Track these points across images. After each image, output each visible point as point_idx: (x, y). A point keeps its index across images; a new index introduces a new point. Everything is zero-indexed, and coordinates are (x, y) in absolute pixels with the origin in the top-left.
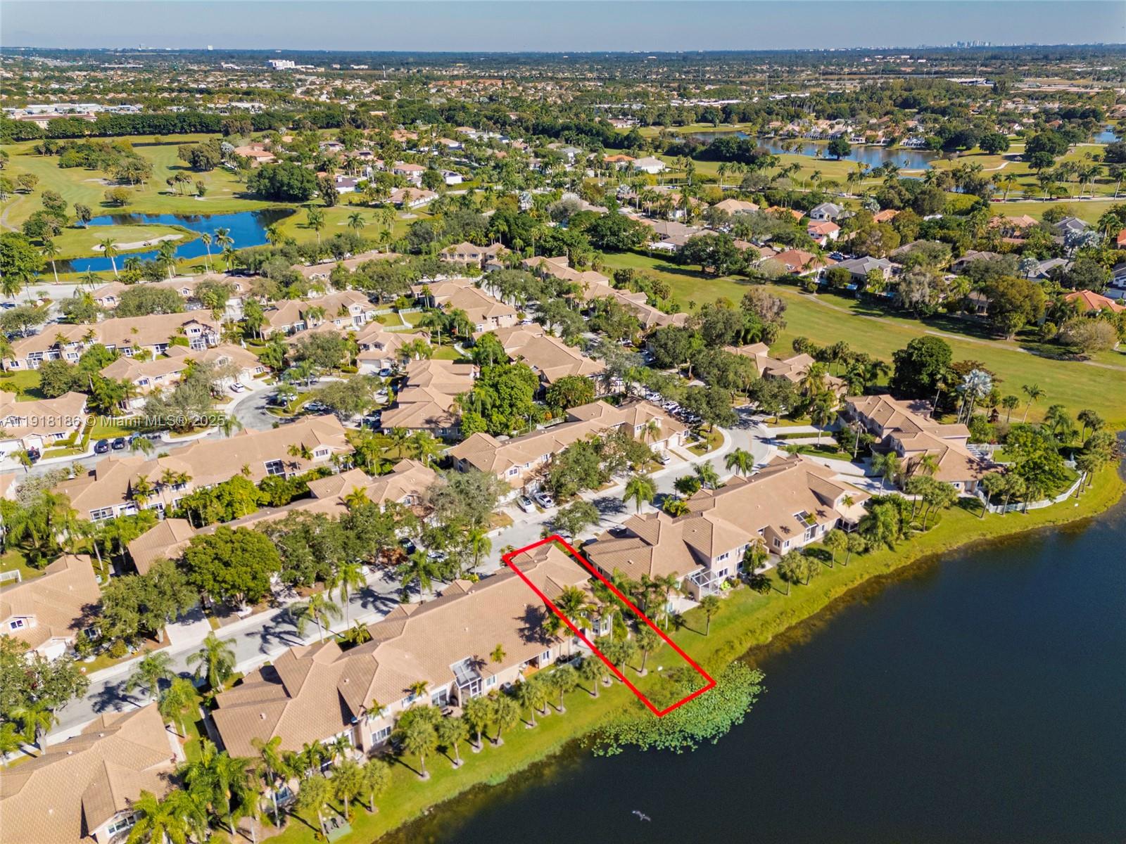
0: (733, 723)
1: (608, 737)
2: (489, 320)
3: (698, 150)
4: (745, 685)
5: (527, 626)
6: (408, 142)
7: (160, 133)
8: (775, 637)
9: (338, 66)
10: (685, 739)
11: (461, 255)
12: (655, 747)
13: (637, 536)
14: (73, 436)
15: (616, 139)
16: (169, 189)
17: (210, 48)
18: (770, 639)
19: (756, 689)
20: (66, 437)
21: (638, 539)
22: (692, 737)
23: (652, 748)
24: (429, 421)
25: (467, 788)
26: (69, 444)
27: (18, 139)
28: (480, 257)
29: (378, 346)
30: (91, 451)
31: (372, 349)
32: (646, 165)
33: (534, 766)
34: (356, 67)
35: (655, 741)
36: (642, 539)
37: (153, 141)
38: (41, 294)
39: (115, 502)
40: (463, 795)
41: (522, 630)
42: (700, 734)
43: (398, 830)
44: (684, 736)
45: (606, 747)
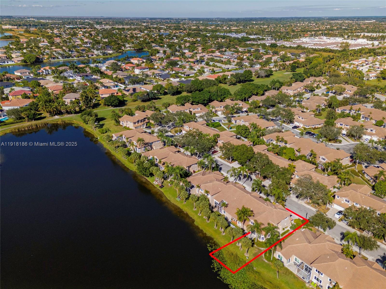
10: (218, 269)
22: (220, 271)
23: (213, 259)
25: (193, 218)
33: (202, 231)
40: (191, 218)
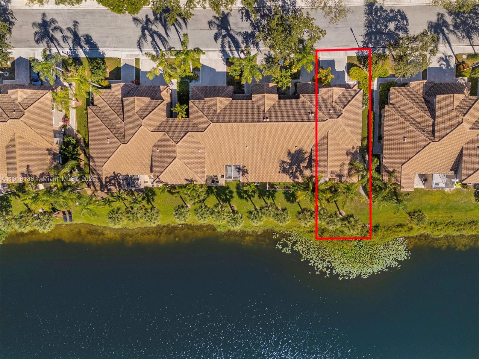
0: (360, 275)
1: (290, 240)
4: (391, 257)
5: (290, 162)
8: (446, 237)
10: (327, 268)
12: (309, 262)
13: (434, 117)
18: (442, 236)
19: (394, 264)
21: (432, 120)
22: (332, 269)
23: (307, 261)
35: (311, 259)
36: (434, 123)
41: (284, 162)
42: (337, 270)
43: (164, 227)
44: (328, 266)
45: (285, 245)
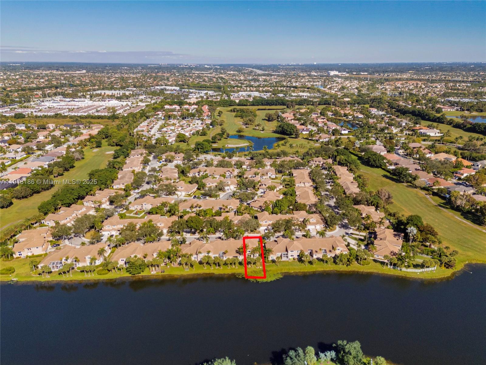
2: (302, 183)
3: (467, 127)
6: (344, 114)
7: (269, 105)
9: (355, 73)
11: (316, 161)
14: (191, 193)
15: (433, 118)
16: (255, 128)
17: (315, 63)
20: (190, 193)
24: (260, 206)
26: (189, 195)
27: (230, 106)
28: (322, 163)
29: (265, 185)
30: (192, 197)
31: (264, 186)
32: (430, 132)
34: (362, 73)
37: (264, 108)
38: (205, 158)
39: (188, 208)
